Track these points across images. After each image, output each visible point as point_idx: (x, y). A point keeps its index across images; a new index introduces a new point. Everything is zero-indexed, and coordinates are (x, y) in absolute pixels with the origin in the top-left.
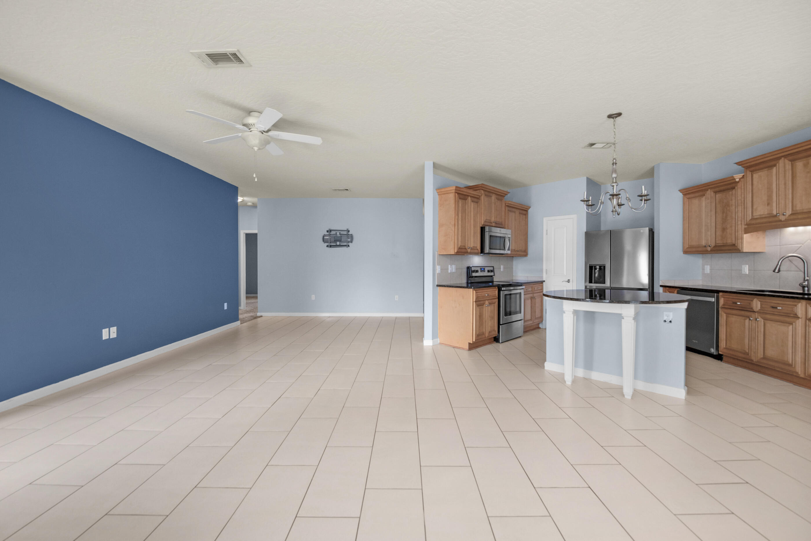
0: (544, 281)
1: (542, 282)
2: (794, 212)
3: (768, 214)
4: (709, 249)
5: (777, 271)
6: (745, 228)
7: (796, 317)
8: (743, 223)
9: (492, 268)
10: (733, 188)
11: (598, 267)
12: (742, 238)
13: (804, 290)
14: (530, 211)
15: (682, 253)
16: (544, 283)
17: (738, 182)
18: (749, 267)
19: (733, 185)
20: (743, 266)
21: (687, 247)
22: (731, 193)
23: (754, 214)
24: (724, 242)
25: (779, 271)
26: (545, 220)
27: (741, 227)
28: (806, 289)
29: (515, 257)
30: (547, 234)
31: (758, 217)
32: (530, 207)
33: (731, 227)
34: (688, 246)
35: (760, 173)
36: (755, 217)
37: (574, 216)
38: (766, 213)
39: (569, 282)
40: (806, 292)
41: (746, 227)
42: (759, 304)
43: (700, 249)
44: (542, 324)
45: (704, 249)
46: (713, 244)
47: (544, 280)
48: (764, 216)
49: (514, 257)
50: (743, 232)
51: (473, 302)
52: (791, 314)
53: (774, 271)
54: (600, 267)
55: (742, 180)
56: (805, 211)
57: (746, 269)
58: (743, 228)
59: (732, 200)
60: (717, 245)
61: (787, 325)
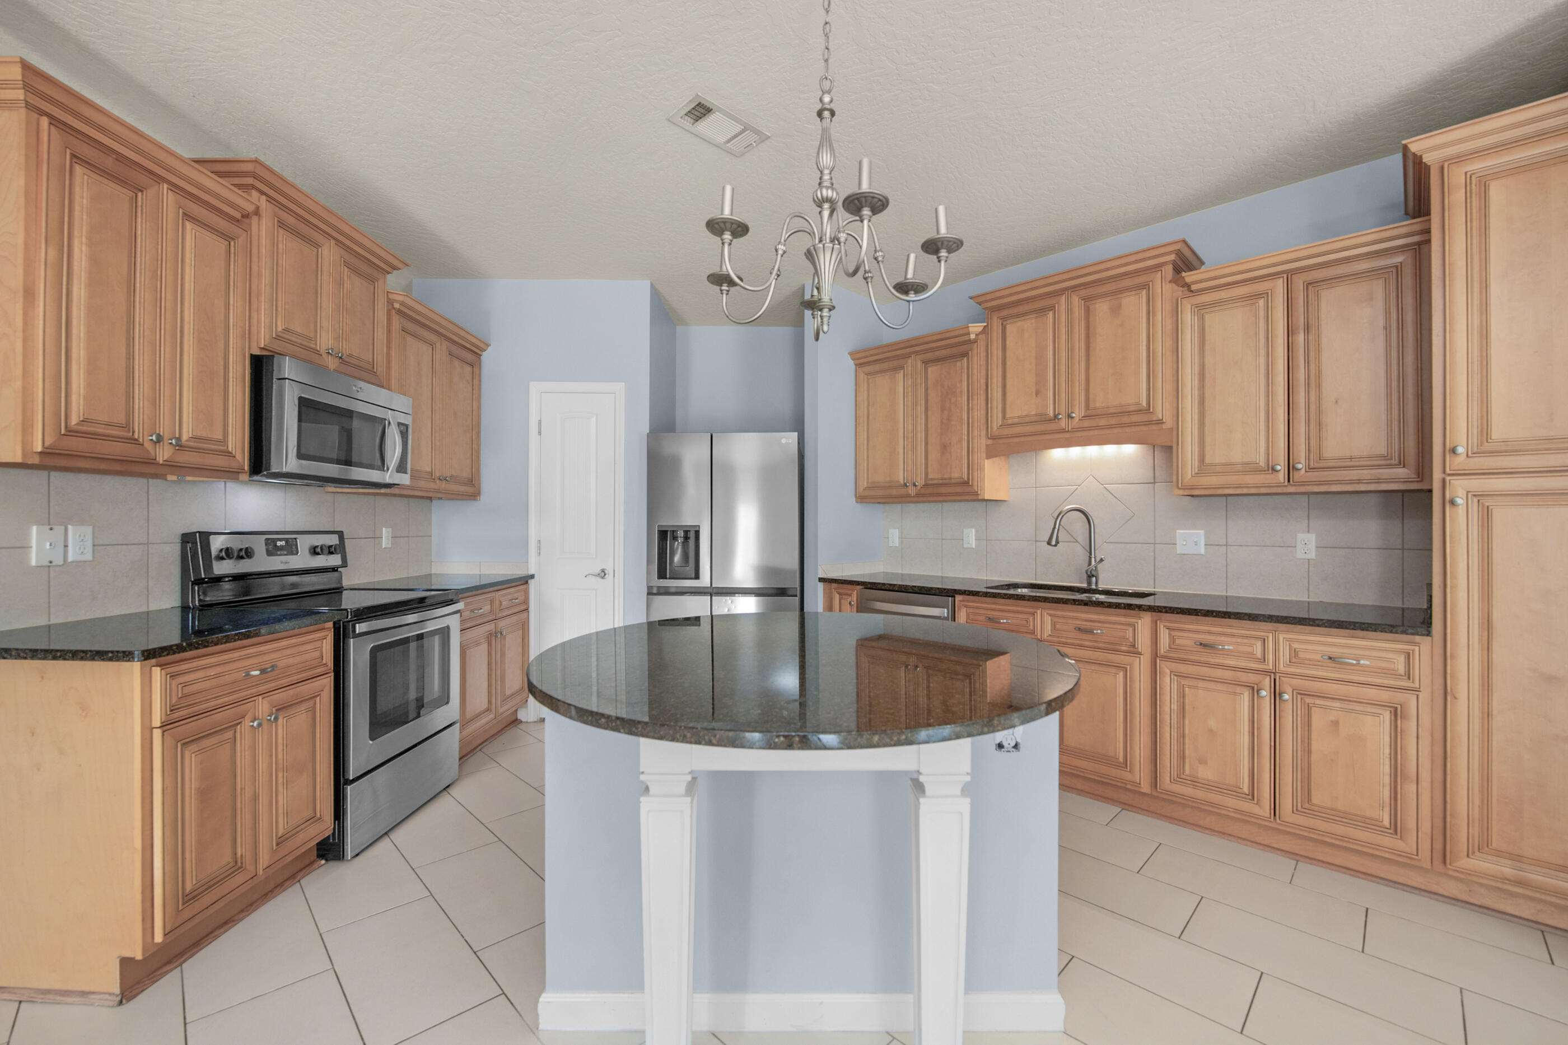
0: (532, 577)
1: (525, 580)
2: (1090, 413)
3: (1036, 415)
4: (912, 491)
5: (1053, 543)
6: (987, 446)
7: (1133, 651)
8: (983, 433)
9: (336, 536)
10: (965, 355)
11: (680, 534)
12: (982, 469)
13: (1089, 583)
14: (485, 356)
15: (854, 499)
16: (532, 582)
17: (975, 341)
18: (976, 531)
19: (962, 348)
20: (966, 531)
21: (866, 486)
22: (958, 364)
23: (1008, 416)
24: (946, 476)
25: (1057, 542)
26: (535, 388)
27: (981, 442)
28: (1094, 579)
29: (440, 498)
30: (540, 433)
31: (1016, 421)
32: (488, 345)
33: (960, 441)
34: (868, 482)
35: (1020, 323)
36: (1010, 421)
37: (619, 387)
38: (1033, 413)
39: (603, 578)
40: (1094, 587)
41: (990, 442)
42: (1048, 620)
43: (894, 492)
44: (527, 707)
45: (903, 491)
46: (920, 482)
47: (531, 572)
48: (1027, 420)
49: (435, 502)
50: (984, 455)
51: (147, 731)
52: (1120, 645)
53: (1050, 543)
54: (686, 532)
55: (980, 336)
56: (1111, 411)
57: (971, 538)
58: (984, 447)
59: (961, 381)
60: (931, 482)
61: (1113, 670)
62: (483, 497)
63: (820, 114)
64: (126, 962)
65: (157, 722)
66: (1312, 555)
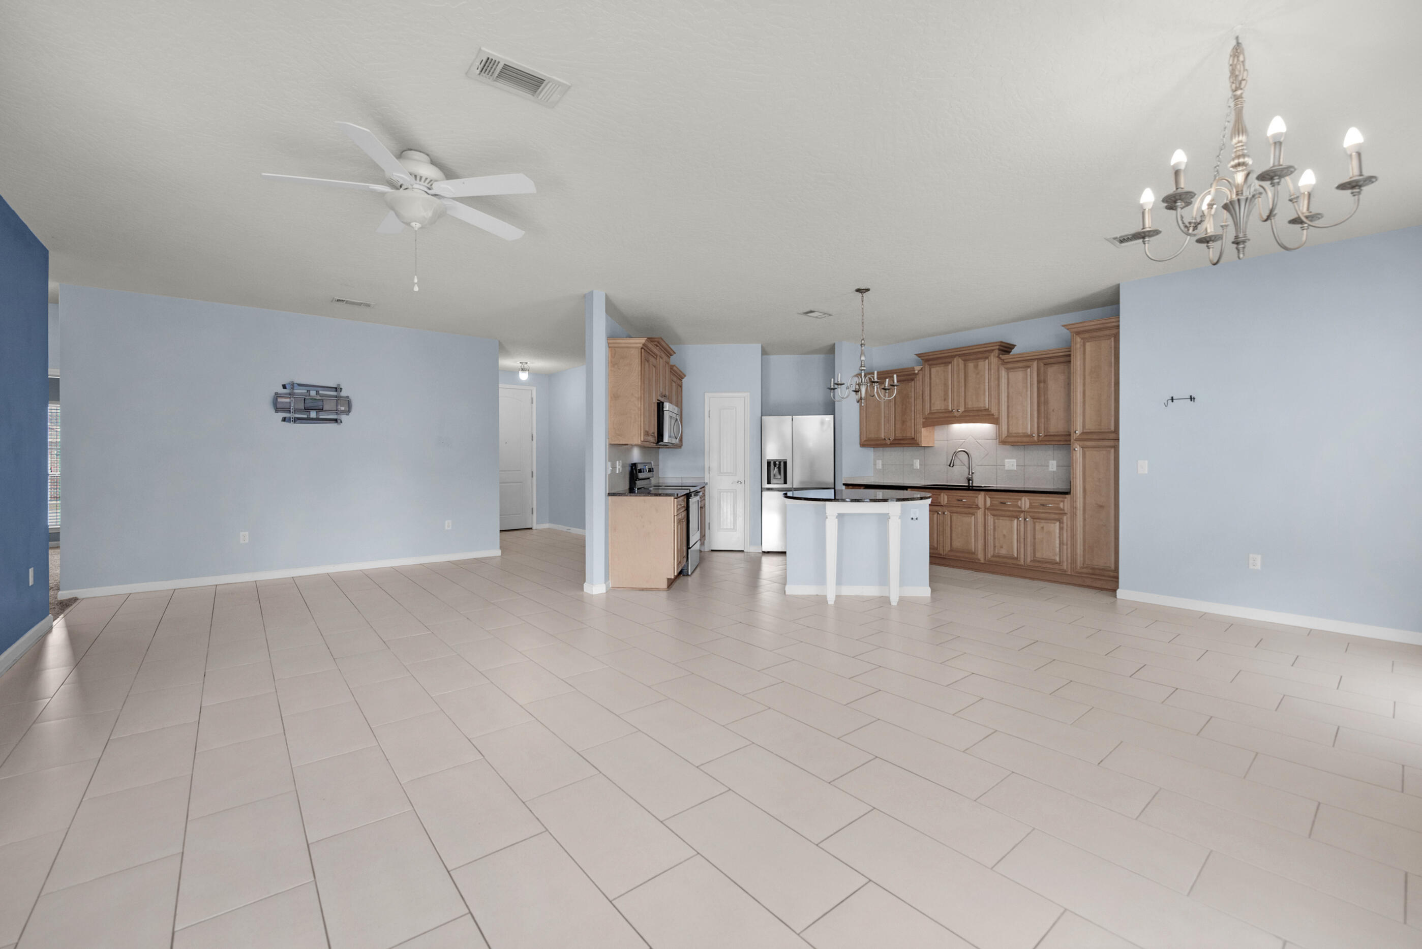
1: (704, 486)
2: (966, 409)
3: (944, 409)
4: (888, 442)
5: (951, 466)
6: (923, 422)
7: (978, 508)
8: (921, 416)
9: (651, 465)
10: (913, 380)
11: (777, 463)
12: (921, 432)
13: (969, 483)
14: (685, 381)
15: (859, 446)
16: (707, 488)
17: (917, 374)
18: (919, 461)
19: (913, 376)
20: (915, 461)
21: (865, 439)
22: (910, 384)
23: (932, 409)
24: (904, 435)
25: (953, 465)
26: (707, 396)
27: (920, 420)
28: (971, 482)
30: (709, 417)
31: (935, 411)
32: (685, 376)
33: (911, 419)
34: (866, 437)
35: (938, 368)
36: (933, 411)
37: (747, 394)
38: (943, 408)
39: (741, 484)
40: (971, 485)
41: (924, 420)
42: (946, 497)
43: (879, 442)
45: (884, 442)
46: (892, 438)
47: (706, 484)
48: (940, 411)
50: (922, 426)
51: (674, 516)
52: (973, 505)
53: (950, 466)
54: (780, 462)
55: (920, 372)
56: (975, 409)
57: (917, 464)
58: (921, 422)
59: (911, 392)
60: (897, 438)
61: (970, 515)
62: (683, 447)
63: (861, 345)
64: (668, 579)
65: (675, 514)
66: (1055, 469)
